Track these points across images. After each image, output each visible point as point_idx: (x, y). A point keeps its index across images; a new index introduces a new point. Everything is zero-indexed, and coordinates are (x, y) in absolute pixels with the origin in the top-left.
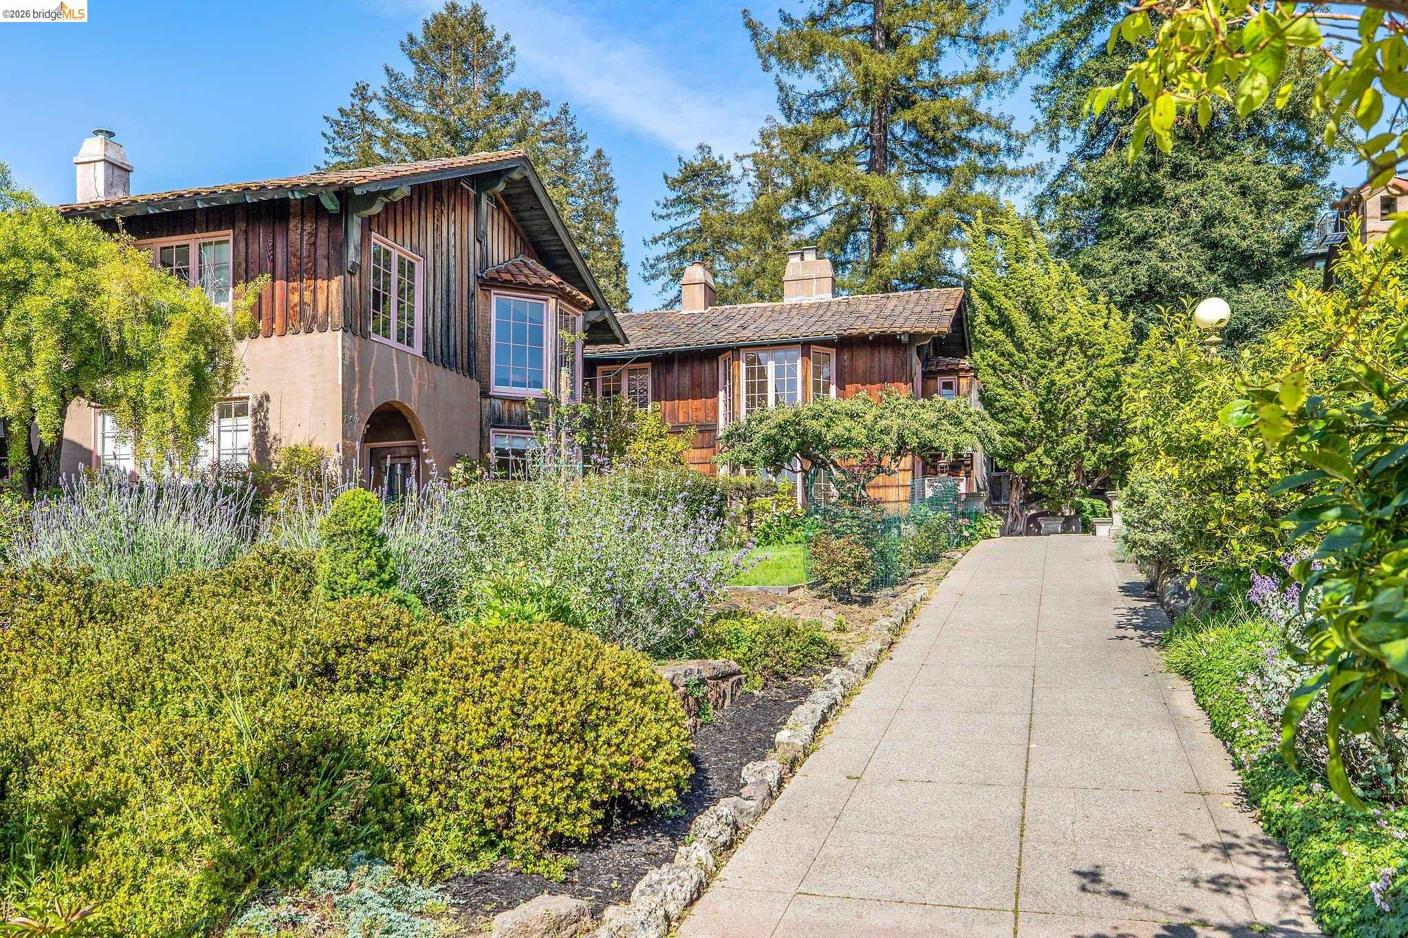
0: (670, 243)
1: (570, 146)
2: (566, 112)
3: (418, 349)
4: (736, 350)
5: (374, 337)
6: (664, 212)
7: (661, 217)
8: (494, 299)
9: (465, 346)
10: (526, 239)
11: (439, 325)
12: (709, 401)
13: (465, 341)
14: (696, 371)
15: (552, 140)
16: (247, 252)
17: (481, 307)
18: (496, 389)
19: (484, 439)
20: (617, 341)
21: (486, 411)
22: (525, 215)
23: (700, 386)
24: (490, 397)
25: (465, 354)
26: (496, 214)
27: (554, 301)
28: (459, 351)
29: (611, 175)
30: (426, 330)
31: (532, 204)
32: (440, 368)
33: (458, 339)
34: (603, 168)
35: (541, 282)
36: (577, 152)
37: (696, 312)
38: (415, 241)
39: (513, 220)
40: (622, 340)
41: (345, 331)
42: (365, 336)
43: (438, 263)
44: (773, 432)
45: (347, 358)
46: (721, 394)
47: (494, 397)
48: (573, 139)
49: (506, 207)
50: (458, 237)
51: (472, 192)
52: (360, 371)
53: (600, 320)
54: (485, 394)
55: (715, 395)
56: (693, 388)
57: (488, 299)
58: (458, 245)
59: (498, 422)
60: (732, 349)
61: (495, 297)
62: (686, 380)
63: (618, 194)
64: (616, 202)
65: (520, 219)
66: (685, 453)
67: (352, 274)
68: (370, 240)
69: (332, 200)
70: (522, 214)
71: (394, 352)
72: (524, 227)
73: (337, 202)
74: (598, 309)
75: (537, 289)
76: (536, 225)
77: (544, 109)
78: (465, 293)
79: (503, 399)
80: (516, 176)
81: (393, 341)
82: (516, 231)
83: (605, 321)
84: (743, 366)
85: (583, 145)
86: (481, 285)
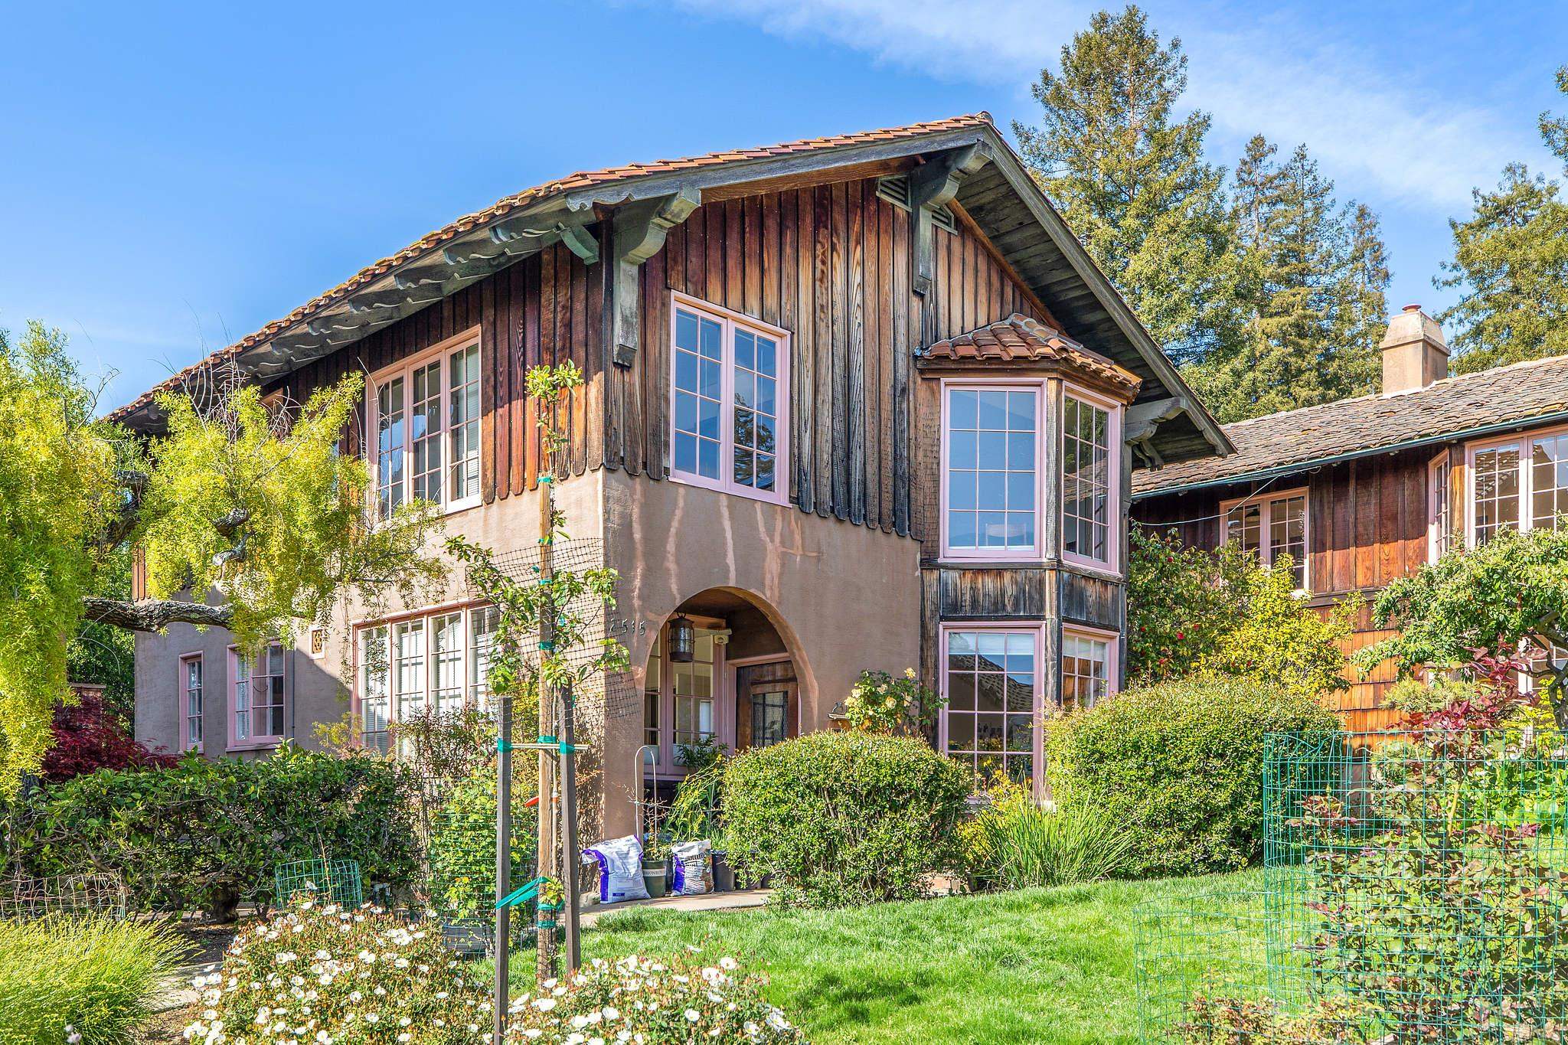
0: (1461, 321)
1: (1308, 204)
2: (1304, 157)
3: (781, 495)
4: (1458, 444)
5: (679, 477)
6: (1451, 276)
7: (1447, 283)
8: (946, 395)
9: (888, 483)
10: (1026, 286)
11: (827, 448)
12: (1412, 544)
13: (887, 472)
14: (1386, 492)
15: (1280, 199)
16: (495, 358)
17: (923, 410)
18: (950, 552)
19: (927, 640)
20: (1211, 451)
21: (932, 591)
22: (1013, 239)
23: (1394, 518)
24: (939, 567)
25: (888, 497)
26: (956, 245)
27: (1053, 385)
28: (872, 488)
29: (1379, 239)
30: (796, 458)
31: (1019, 215)
32: (831, 523)
33: (871, 469)
34: (1367, 232)
35: (1027, 353)
36: (1317, 210)
37: (1405, 392)
38: (771, 302)
39: (997, 252)
40: (1221, 448)
41: (610, 470)
42: (656, 474)
43: (825, 338)
44: (1462, 597)
45: (615, 518)
46: (1433, 530)
47: (947, 567)
48: (1313, 194)
49: (979, 232)
50: (870, 290)
51: (902, 209)
52: (646, 539)
53: (1172, 415)
54: (929, 562)
55: (1421, 532)
56: (1381, 525)
57: (935, 394)
58: (871, 304)
59: (953, 610)
60: (1447, 445)
61: (948, 390)
62: (1371, 511)
63: (1390, 265)
64: (1387, 276)
65: (1008, 250)
66: (1337, 642)
67: (624, 368)
68: (665, 305)
69: (582, 242)
70: (1008, 239)
71: (724, 501)
72: (1017, 262)
73: (594, 243)
74: (1168, 395)
75: (1021, 366)
76: (1034, 257)
77: (1270, 157)
78: (887, 388)
79: (963, 569)
80: (971, 163)
81: (724, 481)
82: (1003, 273)
83: (1184, 415)
84: (1470, 474)
85: (1327, 200)
86: (922, 372)
